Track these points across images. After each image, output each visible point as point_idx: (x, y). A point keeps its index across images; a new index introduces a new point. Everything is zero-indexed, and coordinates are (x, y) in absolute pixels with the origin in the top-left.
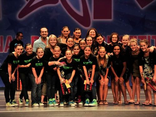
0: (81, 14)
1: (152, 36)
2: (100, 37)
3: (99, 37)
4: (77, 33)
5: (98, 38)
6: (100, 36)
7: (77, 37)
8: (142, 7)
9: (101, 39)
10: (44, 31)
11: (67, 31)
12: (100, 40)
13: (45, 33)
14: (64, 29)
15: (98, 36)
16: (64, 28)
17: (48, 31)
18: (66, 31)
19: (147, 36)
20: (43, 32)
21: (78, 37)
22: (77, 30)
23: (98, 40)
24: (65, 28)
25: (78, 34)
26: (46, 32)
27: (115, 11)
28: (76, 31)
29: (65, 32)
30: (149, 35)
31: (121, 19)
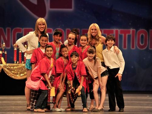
1: (120, 30)
19: (114, 30)
30: (116, 28)
31: (83, 9)
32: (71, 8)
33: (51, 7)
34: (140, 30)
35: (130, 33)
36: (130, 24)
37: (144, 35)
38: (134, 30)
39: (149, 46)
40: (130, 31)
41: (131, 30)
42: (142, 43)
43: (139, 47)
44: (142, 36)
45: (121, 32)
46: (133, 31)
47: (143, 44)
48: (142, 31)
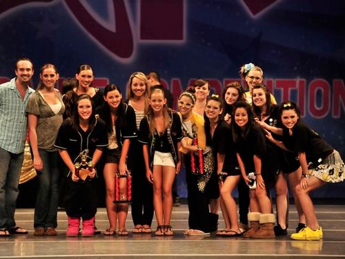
0: (110, 25)
1: (276, 80)
2: (116, 92)
3: (113, 92)
4: (83, 76)
5: (110, 94)
6: (114, 89)
7: (84, 85)
8: (254, 13)
9: (117, 96)
10: (25, 67)
11: (52, 76)
12: (115, 100)
13: (26, 72)
14: (45, 70)
15: (111, 90)
16: (45, 66)
17: (33, 68)
18: (49, 74)
20: (22, 70)
21: (88, 86)
22: (83, 69)
23: (111, 97)
24: (47, 67)
25: (87, 79)
26: (28, 70)
27: (190, 21)
28: (82, 72)
29: (46, 76)
31: (203, 41)
32: (181, 38)
33: (143, 37)
34: (316, 80)
35: (295, 86)
36: (295, 68)
37: (322, 89)
38: (304, 80)
39: (333, 114)
40: (295, 82)
41: (298, 80)
42: (319, 105)
43: (313, 113)
44: (319, 92)
45: (279, 84)
46: (301, 83)
47: (322, 108)
48: (319, 83)
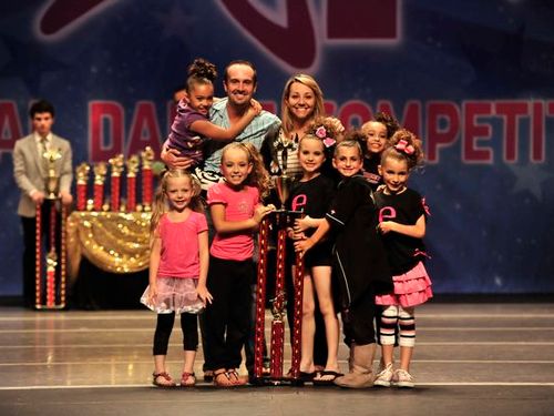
19: (531, 103)
